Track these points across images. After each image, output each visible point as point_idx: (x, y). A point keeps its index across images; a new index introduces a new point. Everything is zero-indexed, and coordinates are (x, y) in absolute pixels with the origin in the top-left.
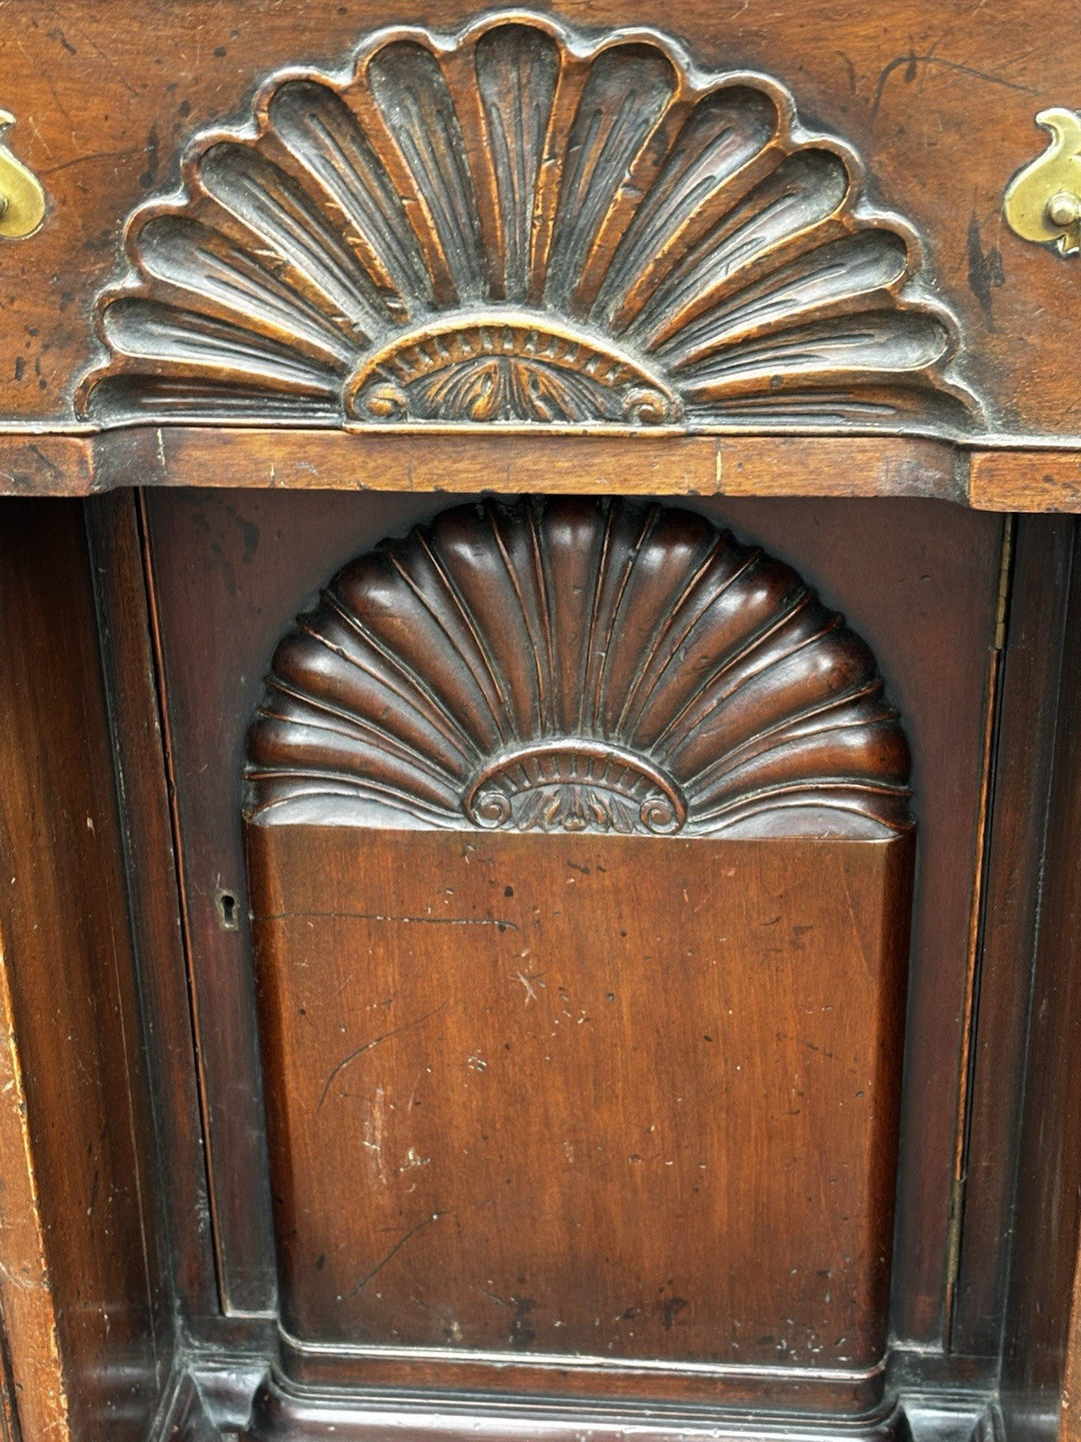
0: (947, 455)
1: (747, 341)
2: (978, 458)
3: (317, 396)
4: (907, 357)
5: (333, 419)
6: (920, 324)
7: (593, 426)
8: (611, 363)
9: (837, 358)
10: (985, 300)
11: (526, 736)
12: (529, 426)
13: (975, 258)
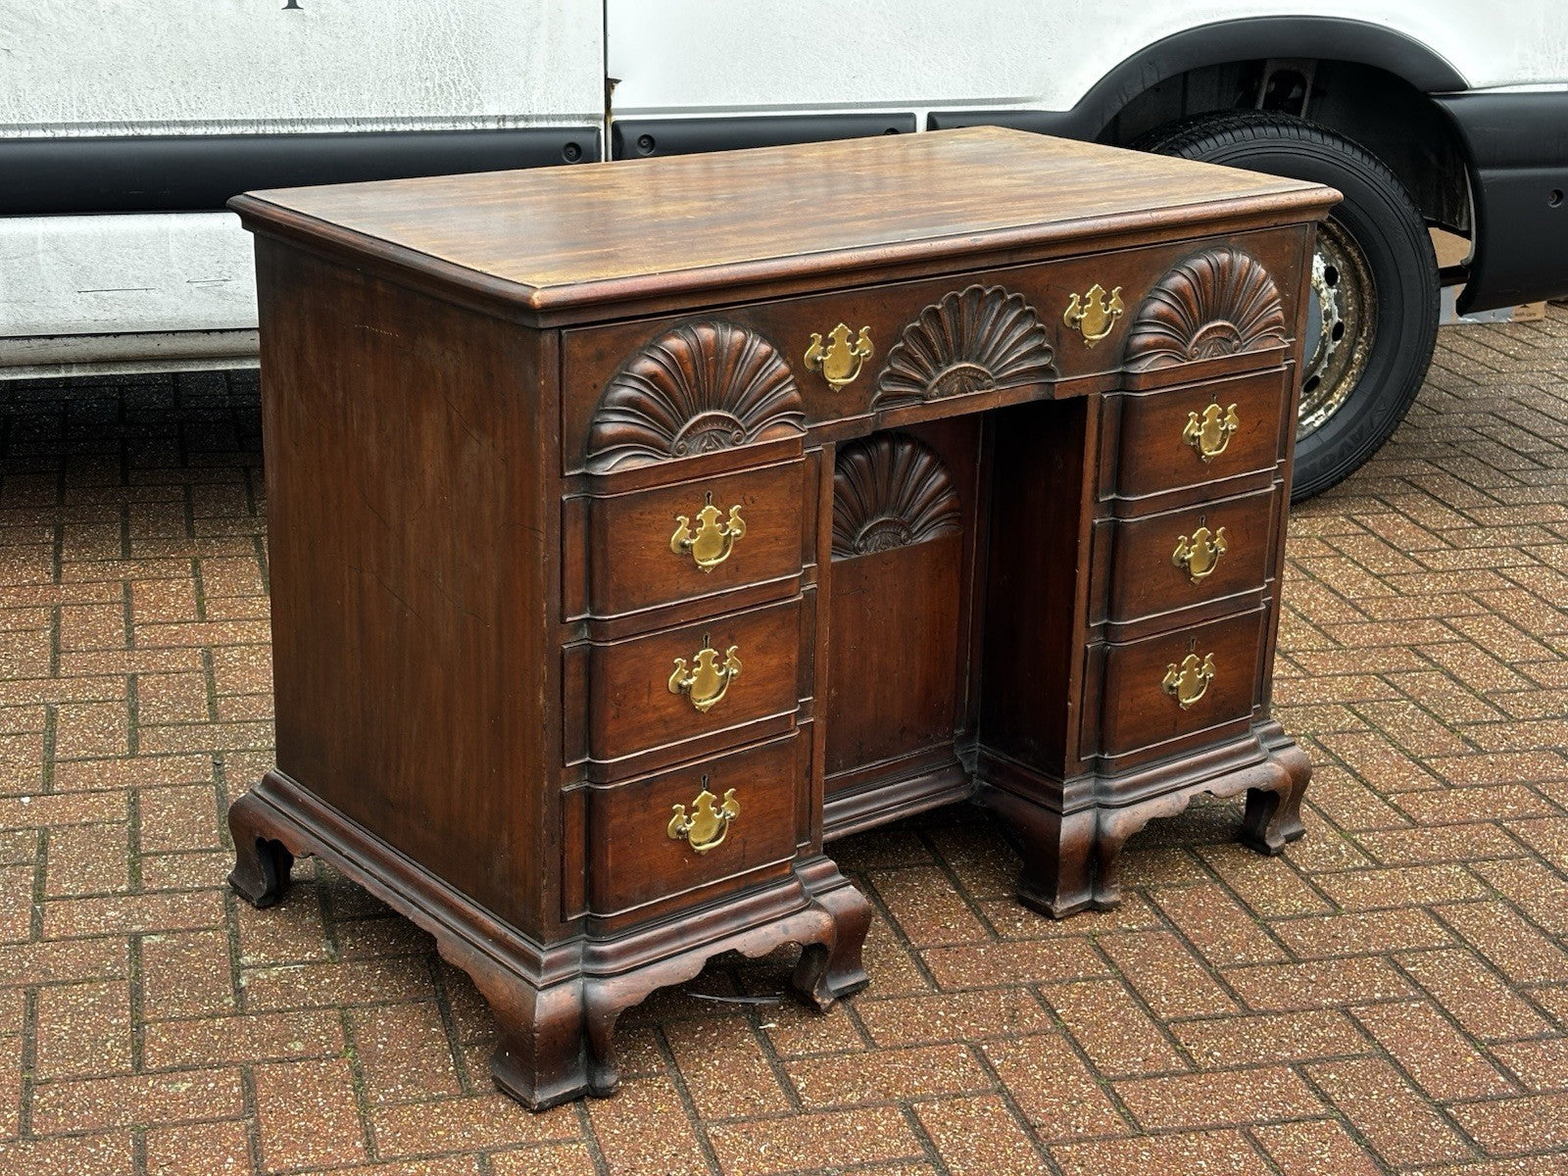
0: (1046, 386)
1: (1009, 364)
2: (1056, 385)
3: (918, 395)
4: (1044, 361)
5: (918, 402)
6: (1047, 351)
7: (976, 392)
8: (983, 372)
9: (1027, 365)
10: (1059, 344)
11: (872, 519)
12: (964, 395)
13: (1057, 333)
